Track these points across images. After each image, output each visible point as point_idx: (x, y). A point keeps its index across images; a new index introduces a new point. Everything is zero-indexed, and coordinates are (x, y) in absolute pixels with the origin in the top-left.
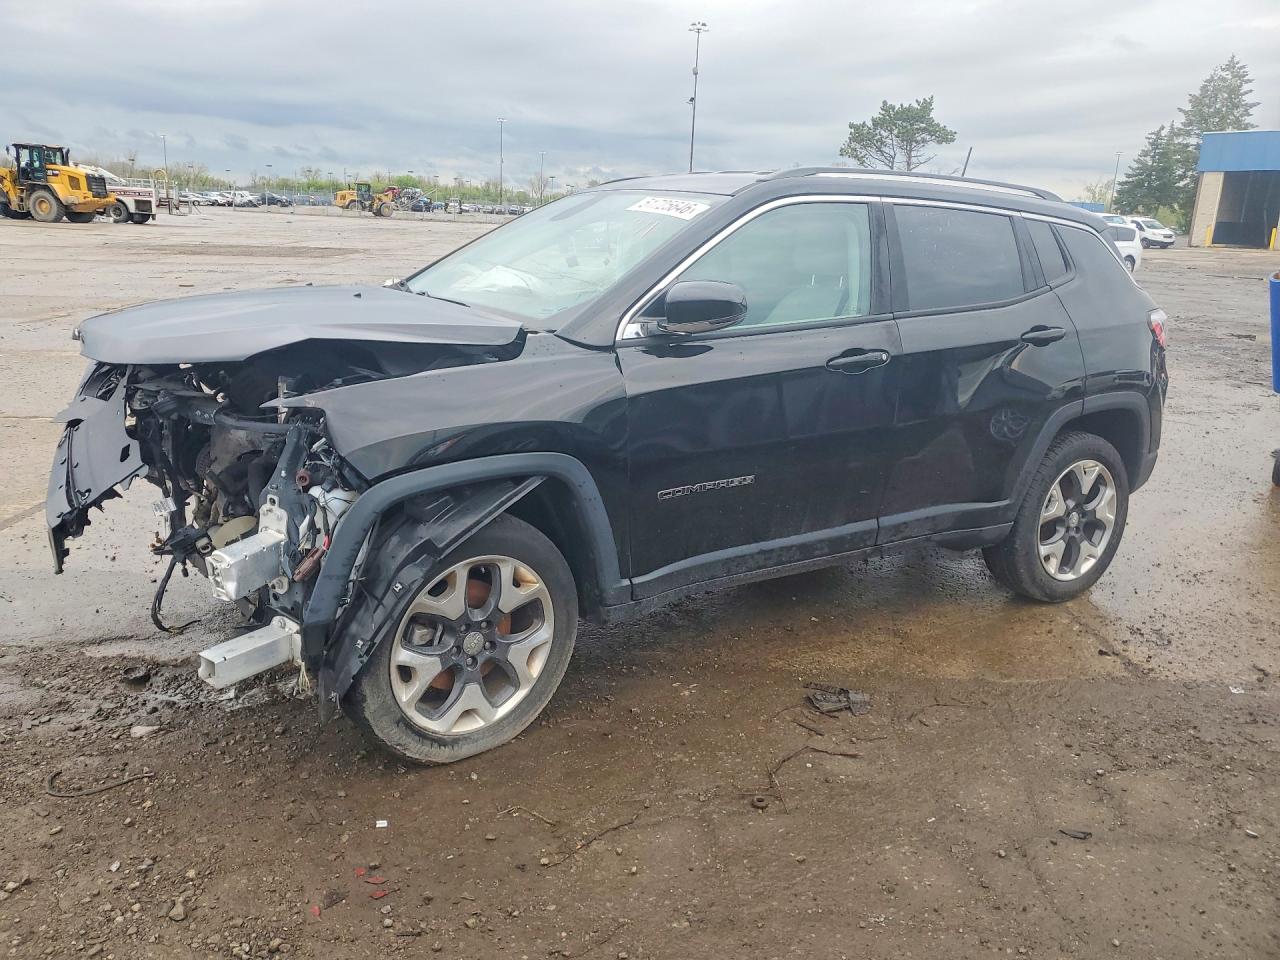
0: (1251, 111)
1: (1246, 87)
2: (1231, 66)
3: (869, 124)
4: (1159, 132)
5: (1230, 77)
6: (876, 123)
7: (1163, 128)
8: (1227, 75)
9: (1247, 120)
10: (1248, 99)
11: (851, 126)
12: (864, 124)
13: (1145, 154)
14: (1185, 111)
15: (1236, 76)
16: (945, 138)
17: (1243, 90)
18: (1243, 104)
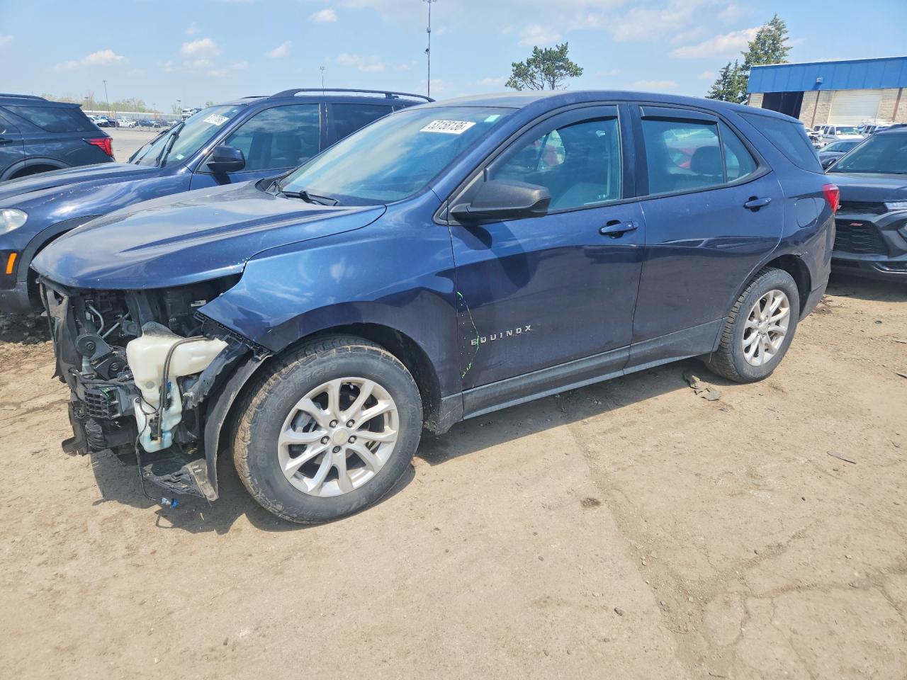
0: (786, 52)
1: (783, 36)
2: (774, 22)
3: (524, 61)
4: (728, 67)
5: (773, 29)
7: (730, 65)
8: (772, 27)
9: (783, 57)
10: (785, 44)
11: (514, 65)
12: (522, 64)
13: (719, 82)
14: (746, 54)
15: (779, 29)
16: (576, 72)
17: (782, 38)
18: (782, 48)
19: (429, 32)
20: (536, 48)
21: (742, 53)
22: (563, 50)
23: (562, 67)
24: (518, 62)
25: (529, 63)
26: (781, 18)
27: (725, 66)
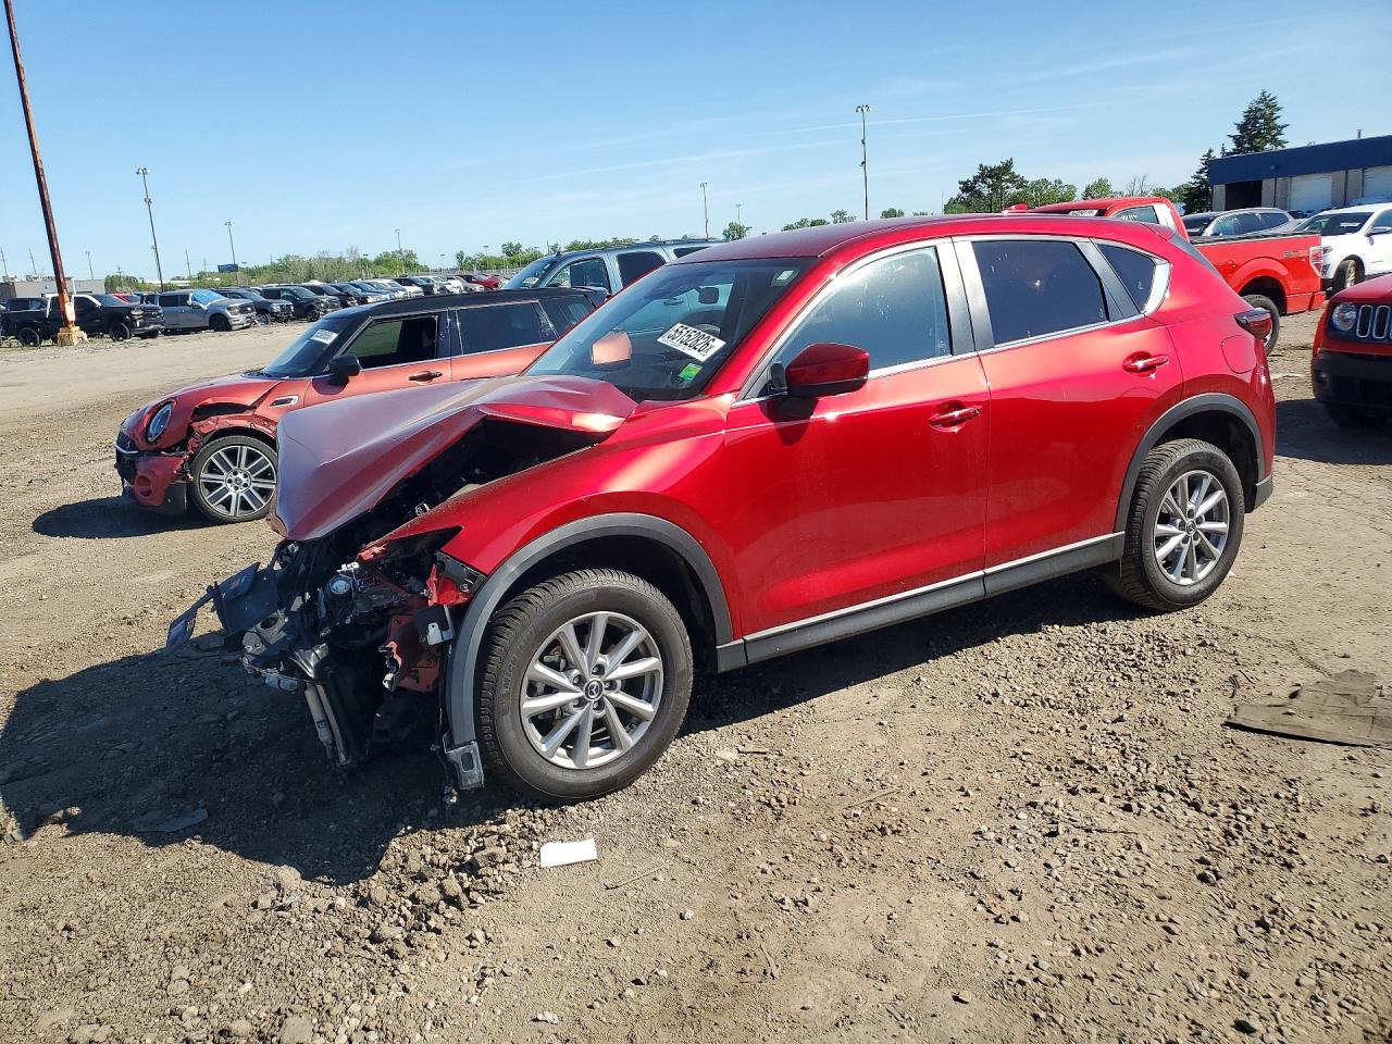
0: (1284, 131)
1: (1277, 114)
2: (1264, 99)
3: (971, 179)
4: (1208, 155)
5: (1264, 107)
6: (976, 179)
7: (1210, 151)
8: (1261, 106)
9: (1280, 138)
10: (1279, 122)
11: (960, 183)
13: (1201, 172)
14: (1234, 137)
15: (1268, 106)
17: (1275, 116)
18: (1276, 127)
19: (863, 143)
20: (981, 166)
22: (1007, 166)
23: (1007, 180)
24: (964, 180)
25: (975, 181)
26: (1271, 93)
27: (1206, 153)
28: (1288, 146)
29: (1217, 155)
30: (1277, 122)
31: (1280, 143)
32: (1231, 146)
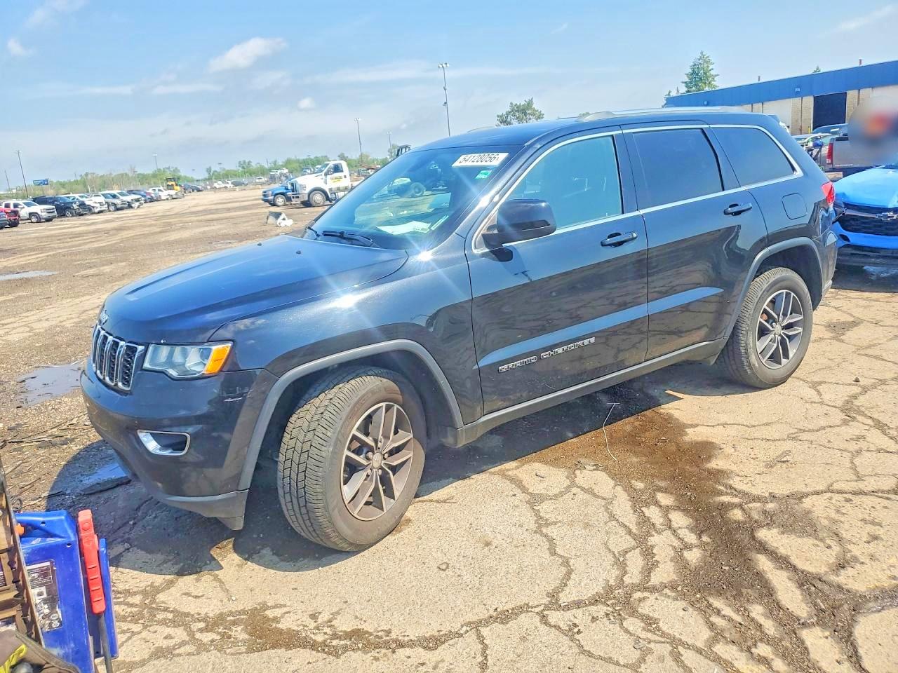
0: (715, 78)
1: (711, 67)
2: (702, 57)
3: (504, 113)
4: (668, 95)
6: (508, 114)
7: (670, 92)
8: (701, 61)
9: (713, 82)
14: (686, 82)
15: (705, 62)
16: (540, 117)
17: (710, 68)
18: (711, 75)
19: (445, 89)
20: (511, 104)
21: (683, 82)
22: (529, 104)
23: (531, 114)
24: (500, 114)
26: (707, 53)
27: (667, 93)
28: (717, 89)
29: (674, 94)
30: (712, 73)
31: (714, 86)
32: (683, 90)
